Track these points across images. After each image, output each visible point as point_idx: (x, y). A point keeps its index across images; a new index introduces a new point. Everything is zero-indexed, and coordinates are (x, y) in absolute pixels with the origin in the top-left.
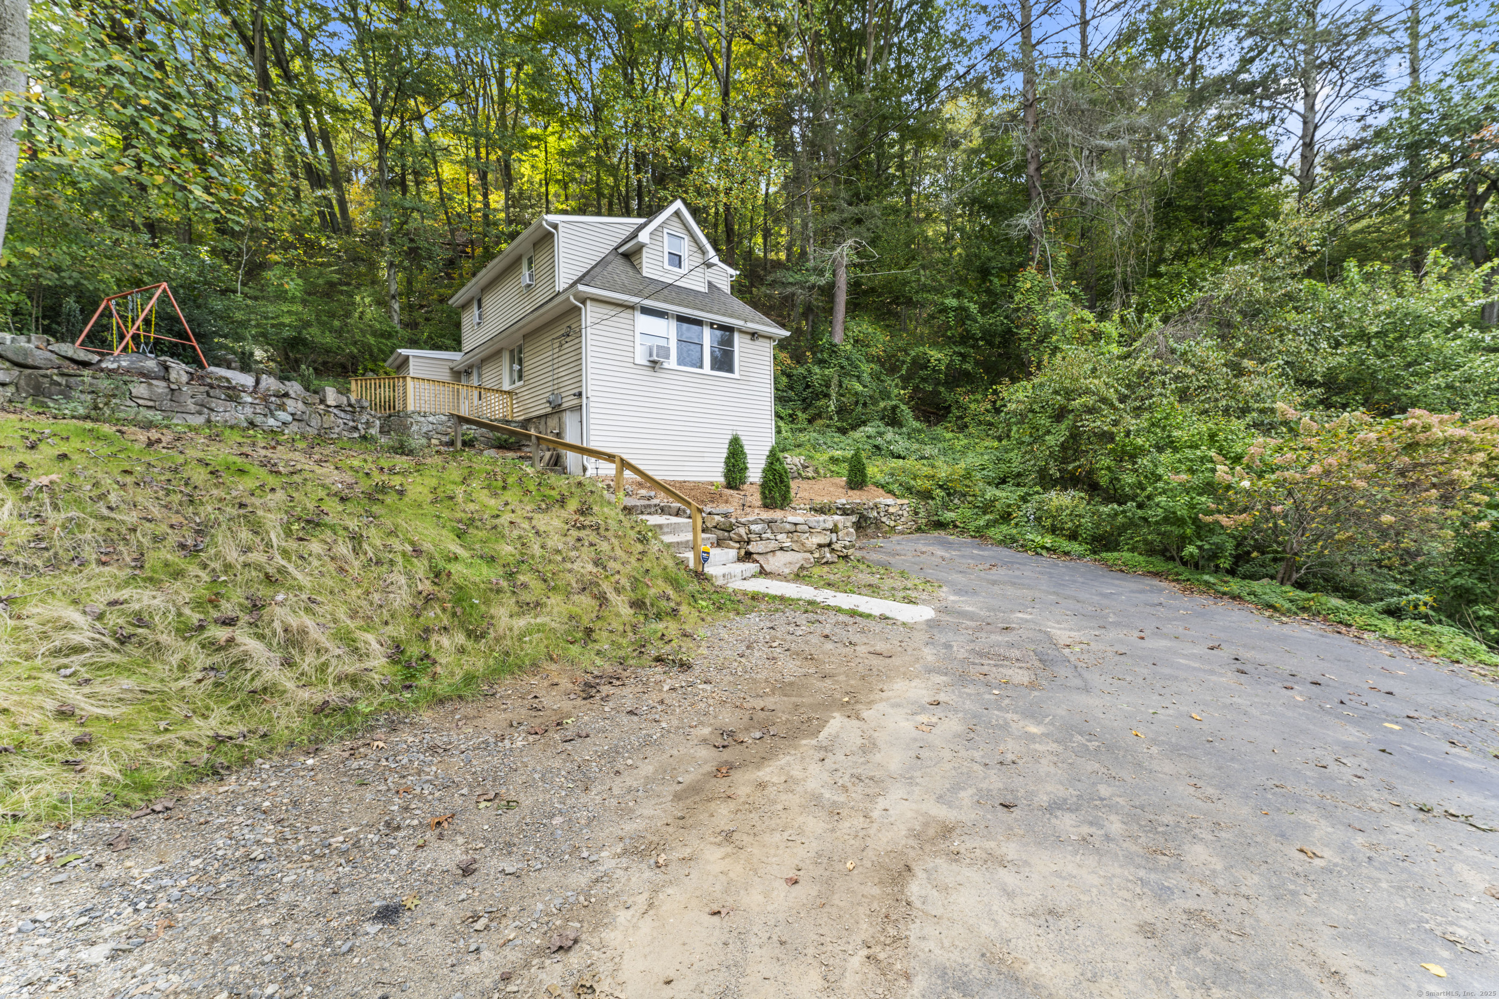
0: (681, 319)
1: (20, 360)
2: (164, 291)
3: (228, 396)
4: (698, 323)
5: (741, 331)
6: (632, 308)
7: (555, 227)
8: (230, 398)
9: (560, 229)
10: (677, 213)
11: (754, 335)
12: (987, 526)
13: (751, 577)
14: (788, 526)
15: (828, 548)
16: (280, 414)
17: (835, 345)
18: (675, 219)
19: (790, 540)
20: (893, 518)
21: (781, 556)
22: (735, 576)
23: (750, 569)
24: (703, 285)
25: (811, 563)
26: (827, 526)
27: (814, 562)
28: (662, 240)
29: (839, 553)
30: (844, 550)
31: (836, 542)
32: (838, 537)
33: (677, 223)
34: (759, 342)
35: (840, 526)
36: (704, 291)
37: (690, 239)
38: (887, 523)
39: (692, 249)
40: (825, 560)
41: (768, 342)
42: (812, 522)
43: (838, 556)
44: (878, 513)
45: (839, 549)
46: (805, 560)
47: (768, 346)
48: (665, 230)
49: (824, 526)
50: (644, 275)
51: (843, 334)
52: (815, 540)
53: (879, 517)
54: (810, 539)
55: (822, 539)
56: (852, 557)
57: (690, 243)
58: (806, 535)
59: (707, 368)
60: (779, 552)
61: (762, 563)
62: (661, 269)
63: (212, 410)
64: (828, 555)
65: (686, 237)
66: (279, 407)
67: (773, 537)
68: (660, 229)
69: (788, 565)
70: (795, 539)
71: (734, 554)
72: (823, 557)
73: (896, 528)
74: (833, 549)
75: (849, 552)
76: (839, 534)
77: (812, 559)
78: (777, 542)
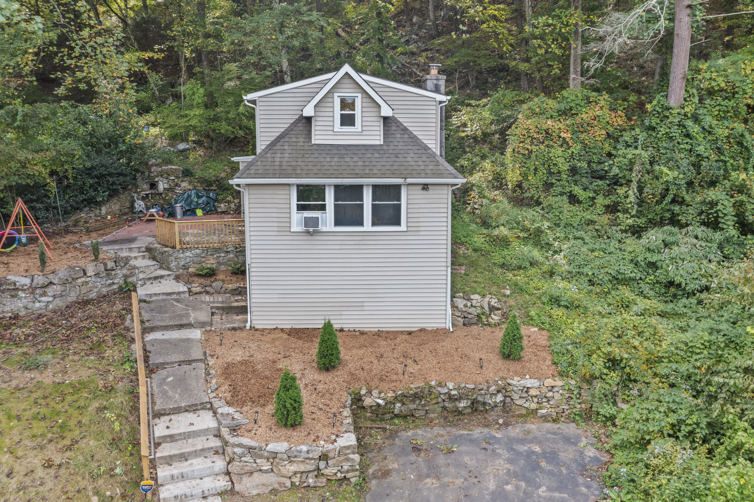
4: (358, 186)
6: (287, 185)
7: (254, 102)
8: (13, 296)
9: (259, 104)
10: (347, 77)
11: (425, 187)
13: (214, 495)
14: (266, 454)
15: (316, 473)
16: (43, 299)
17: (668, 109)
18: (347, 81)
19: (270, 463)
20: (536, 400)
21: (257, 478)
22: (192, 496)
23: (216, 488)
24: (378, 137)
25: (285, 487)
26: (311, 456)
27: (290, 486)
28: (331, 105)
29: (329, 478)
30: (339, 475)
31: (326, 468)
32: (327, 463)
33: (347, 83)
34: (432, 191)
35: (331, 455)
36: (378, 143)
37: (364, 95)
38: (524, 405)
39: (365, 105)
40: (305, 484)
41: (446, 187)
42: (293, 452)
43: (328, 480)
44: (505, 396)
45: (329, 474)
46: (280, 484)
47: (446, 192)
48: (336, 95)
49: (307, 456)
50: (313, 142)
51: (683, 92)
52: (293, 468)
53: (508, 400)
54: (288, 467)
55: (302, 468)
56: (353, 480)
57: (365, 100)
58: (286, 462)
59: (368, 225)
60: (258, 473)
61: (235, 482)
62: (331, 133)
63: (4, 305)
64: (311, 481)
65: (359, 95)
66: (41, 295)
67: (253, 461)
68: (331, 95)
69: (260, 487)
70: (275, 463)
71: (222, 467)
72: (305, 482)
73: (539, 411)
74: (322, 474)
75: (349, 475)
76: (329, 462)
77: (288, 484)
78: (255, 465)
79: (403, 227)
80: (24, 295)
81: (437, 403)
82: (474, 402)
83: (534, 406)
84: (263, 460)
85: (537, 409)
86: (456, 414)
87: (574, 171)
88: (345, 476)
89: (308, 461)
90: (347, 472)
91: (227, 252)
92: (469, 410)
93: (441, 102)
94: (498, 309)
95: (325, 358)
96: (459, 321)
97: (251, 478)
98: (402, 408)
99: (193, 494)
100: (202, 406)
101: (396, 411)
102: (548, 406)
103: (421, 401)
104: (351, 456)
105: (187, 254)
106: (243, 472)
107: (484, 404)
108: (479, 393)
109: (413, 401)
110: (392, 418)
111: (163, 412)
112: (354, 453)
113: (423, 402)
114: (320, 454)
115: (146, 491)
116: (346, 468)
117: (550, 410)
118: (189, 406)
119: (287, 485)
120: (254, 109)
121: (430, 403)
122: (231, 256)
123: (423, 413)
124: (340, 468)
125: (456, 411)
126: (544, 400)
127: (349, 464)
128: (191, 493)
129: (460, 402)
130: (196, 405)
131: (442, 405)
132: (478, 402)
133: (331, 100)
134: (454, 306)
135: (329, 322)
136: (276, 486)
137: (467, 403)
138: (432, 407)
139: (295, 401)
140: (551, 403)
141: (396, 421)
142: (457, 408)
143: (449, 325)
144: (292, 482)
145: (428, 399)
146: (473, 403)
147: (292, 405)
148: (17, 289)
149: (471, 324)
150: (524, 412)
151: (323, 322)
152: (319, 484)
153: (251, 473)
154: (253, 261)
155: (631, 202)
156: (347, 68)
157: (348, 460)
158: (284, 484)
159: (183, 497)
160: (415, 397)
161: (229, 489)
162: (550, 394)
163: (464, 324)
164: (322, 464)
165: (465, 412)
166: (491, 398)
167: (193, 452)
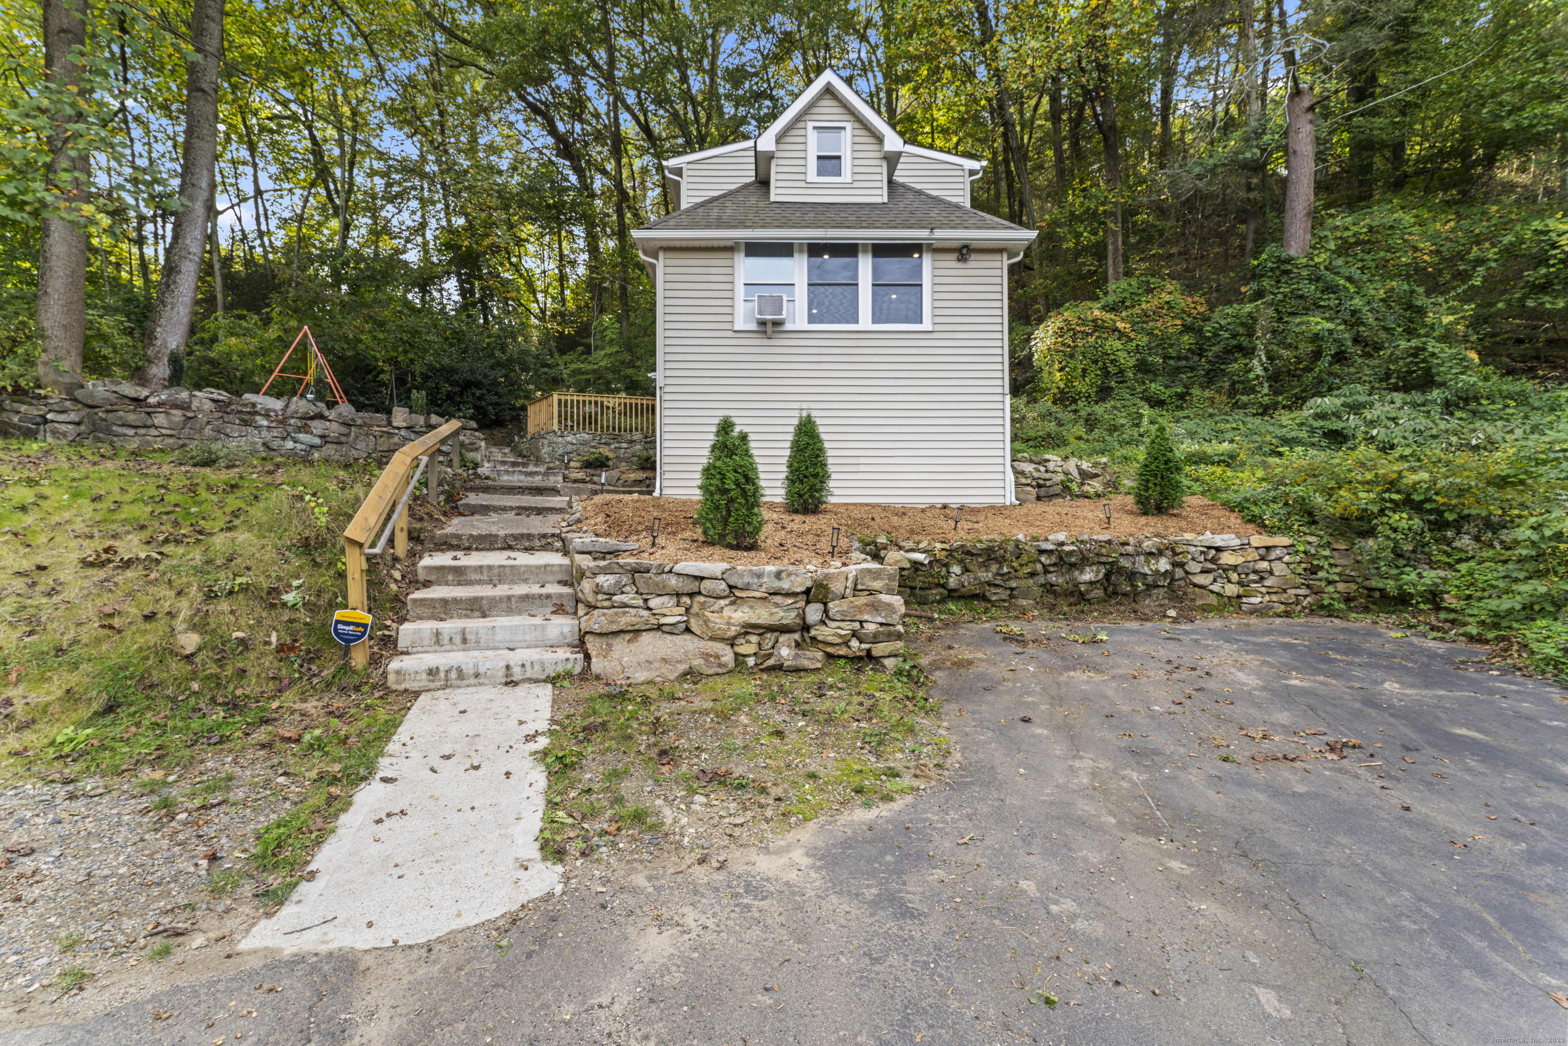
0: (815, 250)
1: (90, 402)
2: (305, 335)
3: (242, 420)
4: (849, 250)
5: (938, 250)
6: (729, 249)
7: (679, 172)
8: (245, 423)
9: (685, 173)
10: (829, 91)
11: (964, 252)
12: (1530, 612)
13: (537, 681)
14: (673, 581)
15: (797, 636)
16: (301, 436)
17: (1288, 261)
18: (828, 102)
19: (682, 610)
20: (1234, 577)
21: (650, 644)
22: (477, 675)
23: (542, 664)
24: (879, 192)
25: (720, 665)
26: (785, 585)
27: (732, 665)
28: (802, 140)
29: (830, 650)
30: (854, 643)
31: (823, 622)
32: (826, 611)
33: (828, 107)
34: (975, 261)
35: (837, 587)
36: (878, 200)
37: (857, 125)
38: (1211, 587)
39: (857, 140)
40: (771, 662)
41: (997, 257)
42: (741, 575)
43: (829, 656)
44: (1175, 565)
45: (830, 639)
46: (706, 656)
47: (998, 264)
48: (810, 125)
49: (777, 584)
50: (773, 198)
51: (1309, 236)
52: (740, 615)
53: (1179, 573)
54: (727, 612)
55: (763, 615)
56: (889, 663)
57: (857, 132)
58: (722, 602)
59: (865, 320)
60: (651, 634)
61: (593, 653)
62: (803, 184)
63: (227, 435)
64: (785, 652)
65: (849, 126)
66: (299, 430)
67: (640, 602)
68: (801, 125)
69: (656, 665)
70: (695, 609)
71: (566, 630)
72: (770, 656)
73: (1244, 600)
74: (813, 639)
75: (879, 650)
76: (831, 605)
77: (728, 657)
78: (645, 613)
79: (927, 325)
80: (265, 423)
81: (1033, 574)
82: (1113, 570)
83: (1232, 590)
84: (665, 599)
85: (1239, 597)
86: (1072, 600)
87: (1143, 367)
88: (869, 651)
89: (778, 599)
90: (876, 639)
91: (631, 442)
92: (1098, 593)
93: (972, 173)
94: (1097, 476)
95: (801, 482)
96: (1028, 493)
97: (633, 647)
98: (964, 578)
99: (482, 670)
100: (544, 542)
101: (952, 582)
102: (1264, 590)
103: (1001, 567)
104: (885, 598)
105: (569, 439)
106: (615, 628)
107: (1132, 576)
108: (1122, 550)
109: (985, 566)
110: (942, 601)
111: (454, 542)
112: (890, 592)
113: (1005, 570)
114: (809, 584)
115: (348, 641)
116: (871, 628)
117: (1267, 598)
118: (515, 537)
119: (724, 659)
120: (678, 183)
121: (1020, 574)
122: (638, 447)
123: (1005, 594)
124: (857, 625)
125: (1072, 594)
126: (1253, 577)
127: (880, 620)
128: (476, 666)
129: (1082, 572)
130: (529, 537)
131: (1041, 580)
132: (1121, 570)
133: (802, 132)
134: (1017, 473)
135: (809, 416)
136: (698, 662)
137: (1098, 572)
138: (1023, 583)
139: (746, 477)
140: (1268, 583)
141: (951, 606)
142: (1076, 585)
143: (1010, 498)
144: (736, 654)
145: (1015, 564)
146: (1107, 576)
147: (738, 485)
148: (256, 413)
149: (1051, 497)
150: (1213, 600)
151: (796, 422)
152: (807, 663)
153: (637, 632)
154: (669, 381)
155: (1258, 377)
156: (828, 76)
157: (875, 607)
158: (717, 657)
159: (453, 675)
160: (989, 559)
161: (578, 670)
162: (1264, 565)
163: (1039, 498)
164: (814, 613)
165: (1092, 595)
166: (1148, 562)
167: (501, 599)
